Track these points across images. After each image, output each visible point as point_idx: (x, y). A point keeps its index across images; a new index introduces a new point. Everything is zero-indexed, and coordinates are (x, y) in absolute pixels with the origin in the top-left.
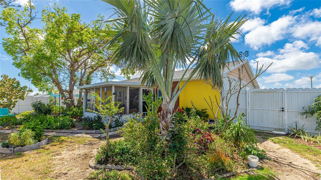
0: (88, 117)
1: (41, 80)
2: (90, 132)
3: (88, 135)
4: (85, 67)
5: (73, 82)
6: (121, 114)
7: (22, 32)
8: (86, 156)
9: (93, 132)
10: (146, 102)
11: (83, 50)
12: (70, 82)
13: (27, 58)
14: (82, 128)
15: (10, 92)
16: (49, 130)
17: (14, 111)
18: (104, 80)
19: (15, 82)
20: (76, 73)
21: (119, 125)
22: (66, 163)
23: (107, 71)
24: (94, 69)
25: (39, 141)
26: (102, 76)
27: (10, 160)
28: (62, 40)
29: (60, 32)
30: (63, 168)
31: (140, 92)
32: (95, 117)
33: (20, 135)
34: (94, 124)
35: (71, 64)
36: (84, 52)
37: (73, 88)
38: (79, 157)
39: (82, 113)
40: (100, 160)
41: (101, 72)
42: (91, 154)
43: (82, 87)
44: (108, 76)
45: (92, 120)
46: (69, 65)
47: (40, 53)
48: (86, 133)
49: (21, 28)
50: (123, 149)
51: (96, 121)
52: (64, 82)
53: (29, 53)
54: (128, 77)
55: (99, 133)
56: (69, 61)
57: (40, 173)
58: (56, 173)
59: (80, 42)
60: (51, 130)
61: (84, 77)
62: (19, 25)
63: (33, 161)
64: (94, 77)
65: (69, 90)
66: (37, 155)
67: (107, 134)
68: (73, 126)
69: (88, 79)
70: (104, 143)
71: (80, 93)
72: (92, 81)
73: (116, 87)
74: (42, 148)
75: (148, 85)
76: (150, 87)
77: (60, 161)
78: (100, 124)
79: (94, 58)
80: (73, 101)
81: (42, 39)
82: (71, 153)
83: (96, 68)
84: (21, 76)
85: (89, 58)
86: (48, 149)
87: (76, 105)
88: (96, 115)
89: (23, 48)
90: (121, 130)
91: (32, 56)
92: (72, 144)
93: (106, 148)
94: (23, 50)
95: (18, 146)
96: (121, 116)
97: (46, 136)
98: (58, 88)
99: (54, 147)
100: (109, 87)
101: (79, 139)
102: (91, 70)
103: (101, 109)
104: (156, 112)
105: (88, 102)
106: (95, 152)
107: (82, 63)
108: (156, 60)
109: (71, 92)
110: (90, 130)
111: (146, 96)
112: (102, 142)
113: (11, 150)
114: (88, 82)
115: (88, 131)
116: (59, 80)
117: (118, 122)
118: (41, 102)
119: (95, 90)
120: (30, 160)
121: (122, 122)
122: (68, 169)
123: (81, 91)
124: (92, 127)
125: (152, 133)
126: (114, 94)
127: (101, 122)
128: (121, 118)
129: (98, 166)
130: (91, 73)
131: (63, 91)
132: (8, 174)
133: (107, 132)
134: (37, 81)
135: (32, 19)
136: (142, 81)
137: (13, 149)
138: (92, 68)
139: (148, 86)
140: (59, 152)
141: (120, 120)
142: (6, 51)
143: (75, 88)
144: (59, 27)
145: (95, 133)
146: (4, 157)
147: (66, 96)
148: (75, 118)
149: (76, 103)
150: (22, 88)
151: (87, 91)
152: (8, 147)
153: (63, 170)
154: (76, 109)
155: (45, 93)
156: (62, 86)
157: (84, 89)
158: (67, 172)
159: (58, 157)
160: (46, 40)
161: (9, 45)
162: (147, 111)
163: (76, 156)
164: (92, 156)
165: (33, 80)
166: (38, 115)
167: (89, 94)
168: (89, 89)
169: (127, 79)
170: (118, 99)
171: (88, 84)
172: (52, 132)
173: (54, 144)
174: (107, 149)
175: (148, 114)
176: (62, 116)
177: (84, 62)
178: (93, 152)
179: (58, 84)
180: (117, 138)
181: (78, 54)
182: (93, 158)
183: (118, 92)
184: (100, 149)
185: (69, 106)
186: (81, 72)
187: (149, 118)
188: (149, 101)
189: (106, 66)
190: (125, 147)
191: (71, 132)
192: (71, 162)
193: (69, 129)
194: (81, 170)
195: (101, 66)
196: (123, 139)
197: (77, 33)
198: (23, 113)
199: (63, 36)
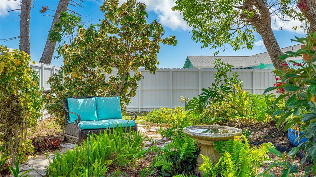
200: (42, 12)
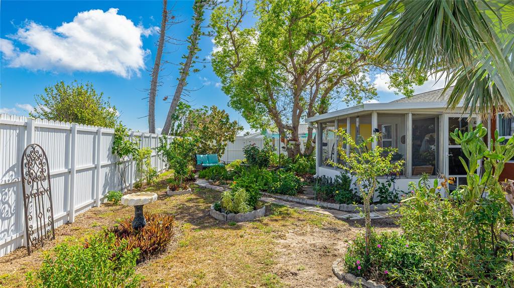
0: (324, 176)
1: (254, 110)
2: (329, 206)
3: (326, 211)
4: (317, 80)
5: (298, 111)
6: (394, 177)
7: (232, 38)
8: (326, 252)
9: (335, 207)
10: (463, 148)
11: (315, 48)
12: (294, 111)
13: (237, 77)
14: (315, 196)
15: (220, 131)
16: (266, 194)
17: (223, 158)
18: (353, 103)
19: (224, 115)
20: (302, 93)
21: (389, 199)
22: (294, 255)
23: (359, 83)
24: (334, 82)
25: (255, 209)
26: (348, 95)
27: (223, 230)
28: (282, 39)
29: (280, 23)
30: (291, 263)
31: (441, 124)
32: (337, 177)
33: (233, 196)
34: (337, 192)
35: (295, 78)
36: (316, 52)
37: (298, 122)
38: (315, 251)
39: (313, 167)
40: (354, 266)
41: (347, 86)
42: (335, 250)
43: (313, 119)
44: (362, 94)
45: (331, 182)
46: (292, 81)
47: (253, 67)
48: (323, 207)
49: (231, 32)
50: (404, 255)
51: (339, 186)
52: (284, 112)
53: (239, 69)
54: (407, 91)
55: (346, 211)
56: (292, 73)
57: (259, 262)
58: (281, 268)
59: (311, 34)
60: (269, 194)
61: (316, 100)
62: (228, 28)
63: (249, 239)
64: (333, 99)
65: (292, 125)
66: (253, 230)
67: (366, 216)
68: (300, 191)
69: (323, 102)
70: (359, 233)
71: (310, 130)
72: (330, 107)
73: (380, 115)
74: (259, 221)
75: (470, 105)
76: (477, 110)
77: (284, 250)
78: (347, 192)
79: (333, 61)
80: (298, 145)
81: (254, 43)
82: (300, 238)
83: (338, 80)
84: (230, 106)
85: (323, 62)
86: (266, 225)
87: (302, 152)
88: (338, 173)
89: (232, 63)
90: (396, 212)
91: (242, 73)
92: (301, 223)
93: (365, 245)
94: (232, 65)
95: (231, 212)
96: (392, 180)
97: (264, 202)
98: (276, 121)
99: (275, 223)
100: (365, 117)
101: (312, 216)
102: (327, 85)
103: (355, 163)
104: (496, 177)
105: (324, 147)
106: (342, 247)
107: (313, 73)
108: (500, 35)
109: (295, 129)
110: (329, 202)
111: (463, 134)
112: (353, 229)
113: (224, 216)
114: (323, 110)
115: (325, 204)
116: (277, 109)
117: (385, 192)
118: (255, 145)
119: (336, 124)
120: (246, 237)
121: (395, 193)
122: (298, 267)
123: (311, 127)
124: (333, 196)
125: (484, 231)
126: (377, 130)
127: (350, 188)
128: (392, 183)
129: (350, 277)
130: (328, 90)
131: (284, 128)
132: (223, 251)
133: (367, 212)
134: (249, 113)
135: (242, 16)
136: (452, 97)
137: (226, 215)
138: (330, 81)
139: (469, 109)
140: (283, 233)
141: (391, 189)
142: (215, 72)
143: (302, 121)
144: (278, 16)
145: (339, 210)
146: (217, 224)
147: (288, 136)
148: (303, 177)
149: (303, 148)
150: (231, 125)
151: (322, 125)
152: (220, 210)
153: (291, 267)
154: (304, 161)
155: (259, 131)
156: (282, 118)
157: (317, 122)
158: (297, 272)
159: (282, 241)
160: (260, 45)
161: (218, 62)
162: (465, 173)
163: (308, 246)
164: (336, 253)
165: (244, 112)
166: (251, 167)
167: (325, 132)
168: (325, 123)
169: (405, 96)
170: (384, 142)
171: (323, 113)
172: (270, 197)
173: (275, 217)
174: (368, 247)
175: (469, 181)
176: (283, 171)
177: (315, 70)
178: (338, 247)
179: (275, 115)
180: (385, 227)
181: (305, 58)
182: (340, 260)
183: (383, 126)
184: (351, 242)
185: (292, 154)
186: (311, 91)
187: (471, 191)
188: (471, 147)
189: (357, 73)
190: (409, 251)
191: (298, 200)
192: (302, 256)
193: (294, 195)
194: (320, 276)
195: (347, 74)
196: (399, 231)
197: (304, 19)
198: (233, 163)
199: (283, 30)
200: (164, 100)
